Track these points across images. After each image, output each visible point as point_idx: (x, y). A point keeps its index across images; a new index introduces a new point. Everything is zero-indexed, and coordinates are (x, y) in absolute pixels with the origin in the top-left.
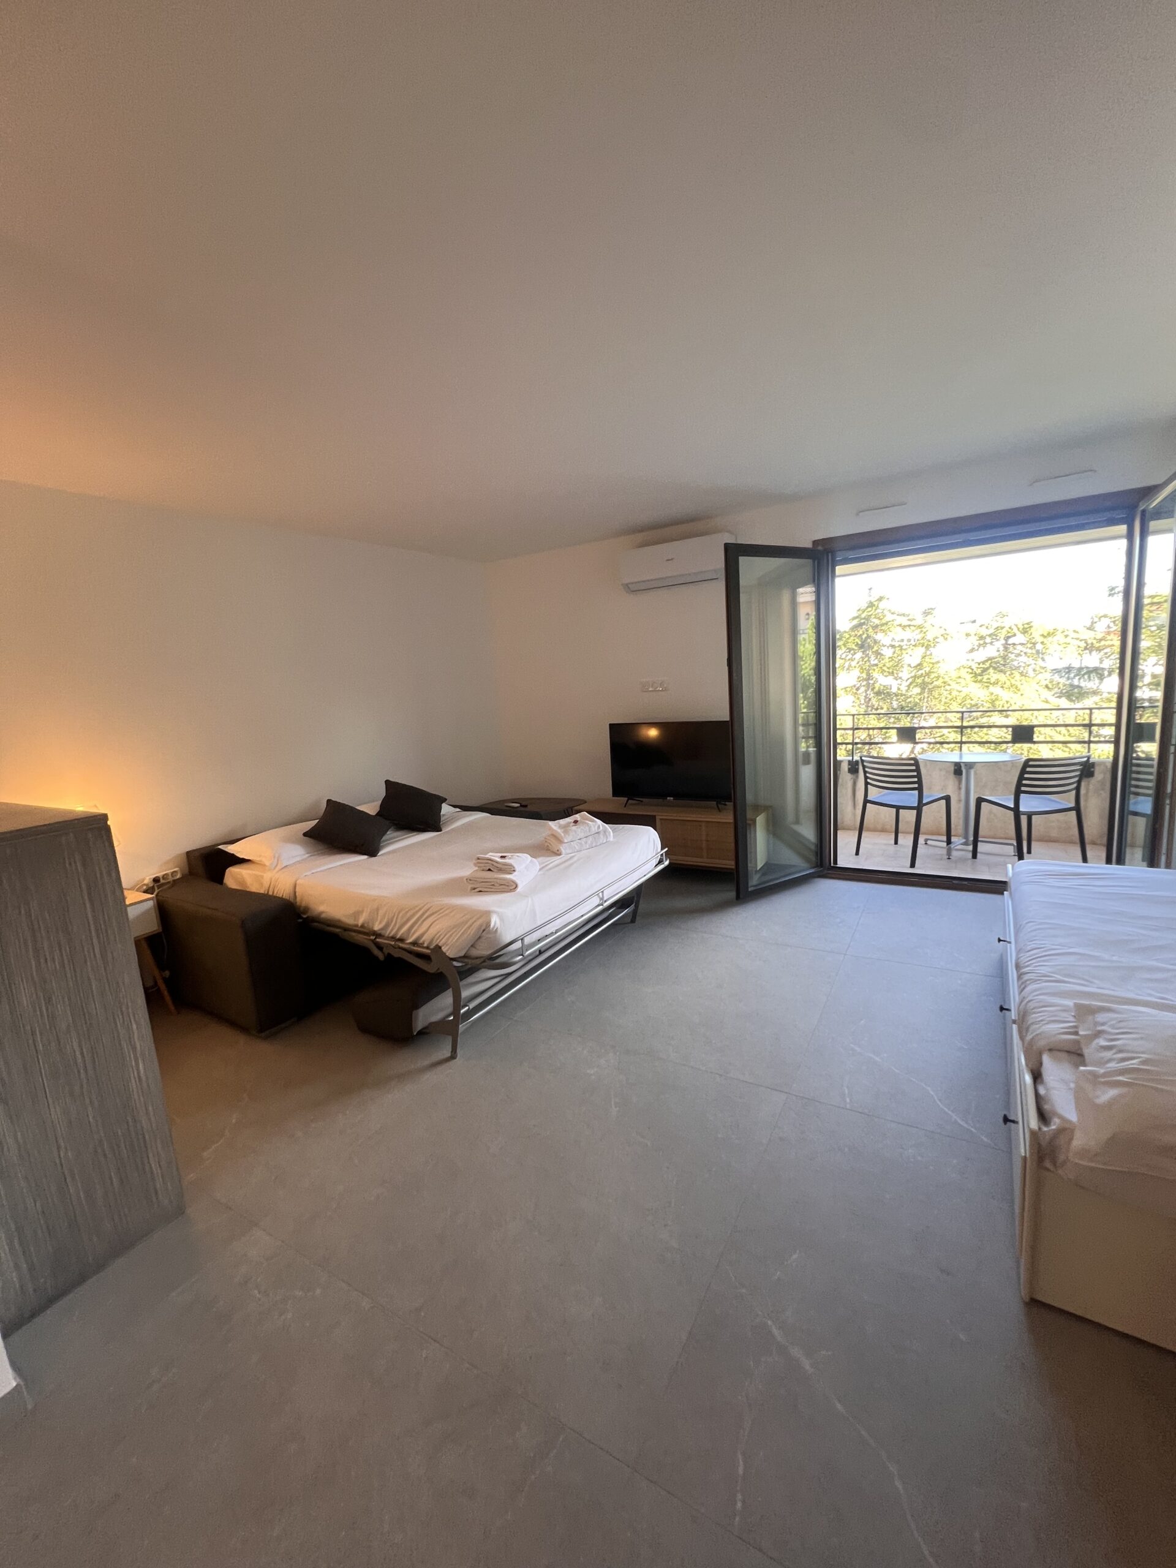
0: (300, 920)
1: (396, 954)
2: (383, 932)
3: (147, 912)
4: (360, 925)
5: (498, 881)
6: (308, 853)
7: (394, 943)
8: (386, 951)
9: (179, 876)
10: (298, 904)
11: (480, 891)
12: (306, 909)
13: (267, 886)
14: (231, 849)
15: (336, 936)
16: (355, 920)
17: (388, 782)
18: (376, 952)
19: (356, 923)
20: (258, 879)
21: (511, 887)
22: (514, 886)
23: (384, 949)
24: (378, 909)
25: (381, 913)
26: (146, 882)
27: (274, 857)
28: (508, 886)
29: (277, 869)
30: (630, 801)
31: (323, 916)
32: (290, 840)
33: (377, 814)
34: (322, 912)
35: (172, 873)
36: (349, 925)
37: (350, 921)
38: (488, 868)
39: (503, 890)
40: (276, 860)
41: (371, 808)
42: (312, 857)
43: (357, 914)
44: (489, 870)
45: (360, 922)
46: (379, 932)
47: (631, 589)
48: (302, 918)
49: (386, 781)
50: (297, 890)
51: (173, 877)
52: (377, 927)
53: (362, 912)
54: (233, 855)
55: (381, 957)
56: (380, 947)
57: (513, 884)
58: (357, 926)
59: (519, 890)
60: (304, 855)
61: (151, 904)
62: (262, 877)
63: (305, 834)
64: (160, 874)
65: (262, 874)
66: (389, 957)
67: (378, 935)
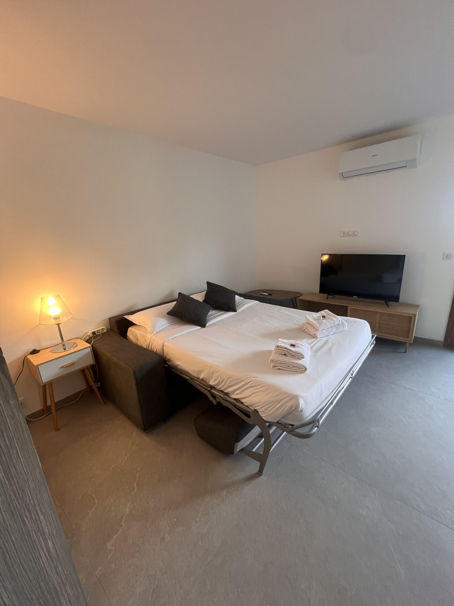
0: (167, 366)
1: (225, 404)
2: (216, 387)
3: (88, 353)
4: (201, 378)
5: (292, 364)
6: (169, 323)
7: (223, 396)
8: (218, 400)
9: (105, 331)
10: (165, 356)
11: (279, 369)
12: (169, 360)
13: (149, 342)
14: (131, 318)
15: (186, 380)
16: (198, 374)
17: (208, 283)
18: (211, 399)
19: (198, 376)
20: (144, 338)
21: (302, 369)
22: (304, 369)
23: (217, 399)
24: (213, 373)
25: (215, 376)
26: (89, 334)
27: (152, 326)
28: (299, 368)
29: (153, 334)
30: (329, 296)
31: (179, 367)
32: (160, 316)
33: (203, 301)
34: (179, 365)
35: (102, 329)
36: (193, 376)
37: (195, 375)
38: (284, 354)
39: (296, 370)
40: (153, 328)
41: (200, 297)
42: (171, 326)
43: (199, 372)
44: (285, 354)
45: (202, 377)
46: (213, 386)
47: (344, 176)
48: (167, 364)
49: (207, 282)
50: (164, 349)
51: (102, 331)
52: (212, 383)
53: (203, 371)
54: (131, 322)
55: (215, 403)
56: (214, 397)
57: (304, 368)
58: (199, 378)
59: (307, 372)
60: (167, 324)
61: (89, 350)
62: (146, 336)
63: (168, 314)
64: (96, 330)
65: (146, 335)
66: (219, 403)
67: (212, 387)
